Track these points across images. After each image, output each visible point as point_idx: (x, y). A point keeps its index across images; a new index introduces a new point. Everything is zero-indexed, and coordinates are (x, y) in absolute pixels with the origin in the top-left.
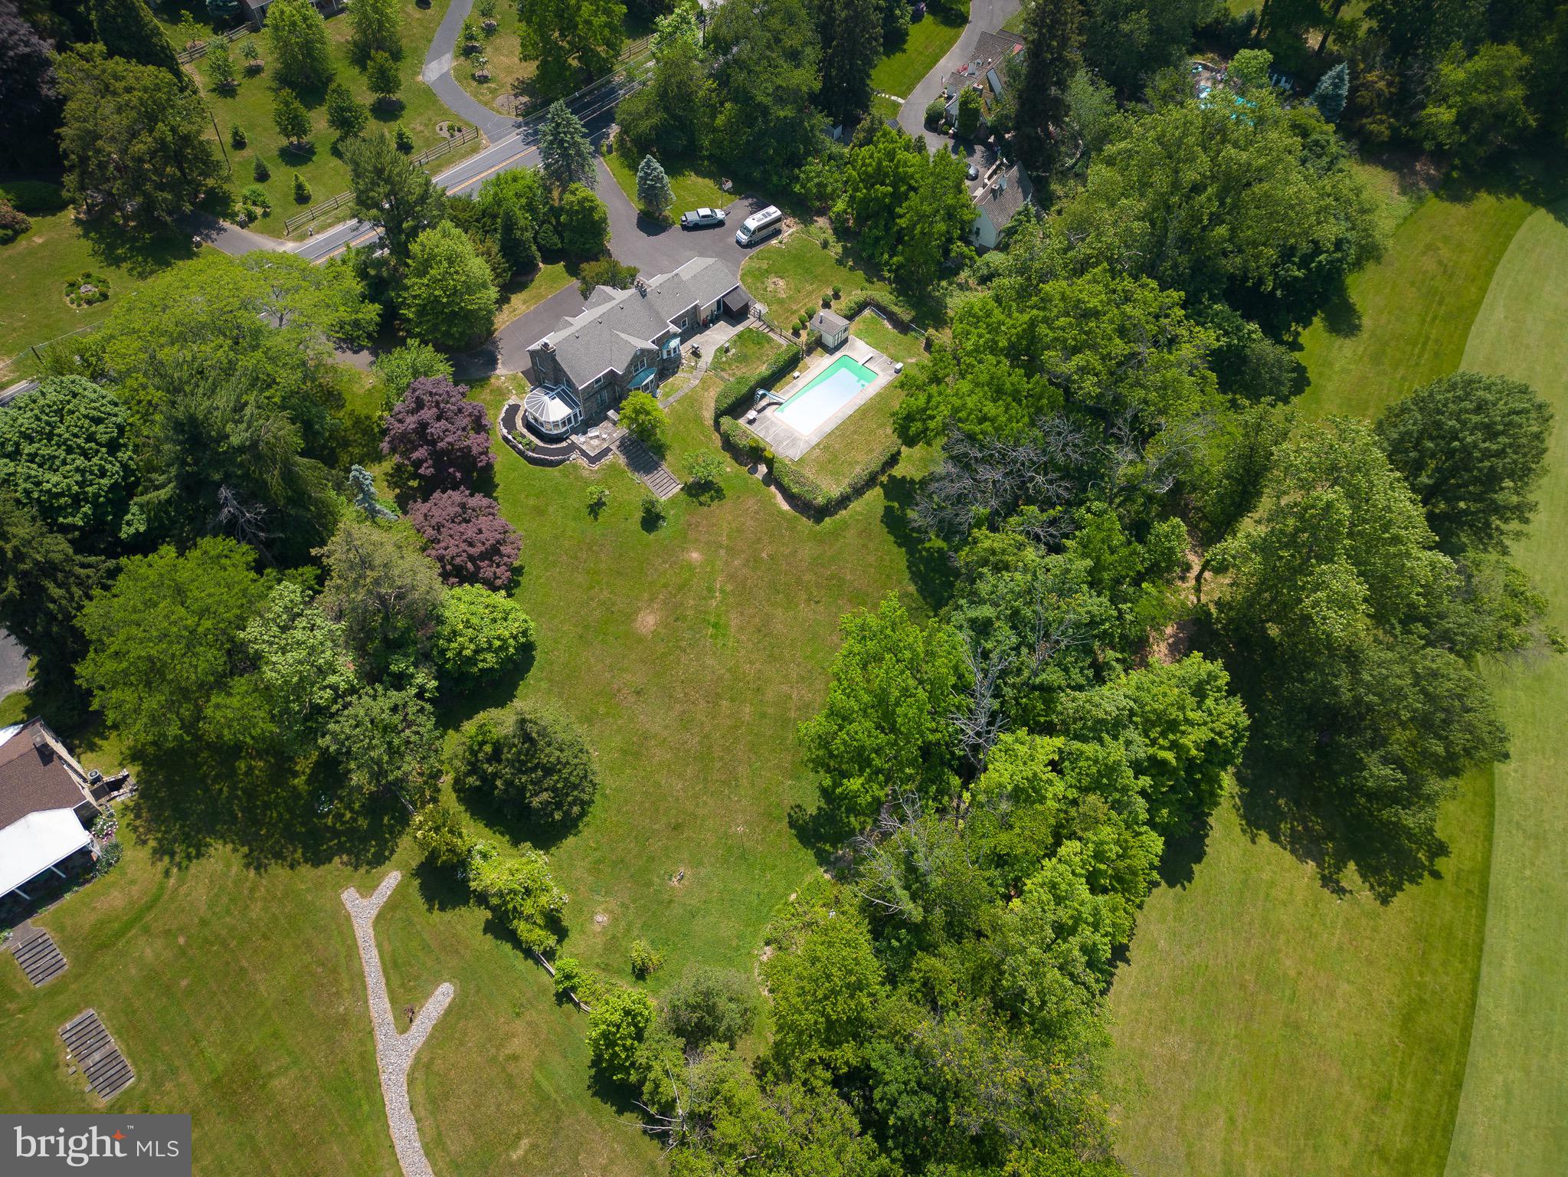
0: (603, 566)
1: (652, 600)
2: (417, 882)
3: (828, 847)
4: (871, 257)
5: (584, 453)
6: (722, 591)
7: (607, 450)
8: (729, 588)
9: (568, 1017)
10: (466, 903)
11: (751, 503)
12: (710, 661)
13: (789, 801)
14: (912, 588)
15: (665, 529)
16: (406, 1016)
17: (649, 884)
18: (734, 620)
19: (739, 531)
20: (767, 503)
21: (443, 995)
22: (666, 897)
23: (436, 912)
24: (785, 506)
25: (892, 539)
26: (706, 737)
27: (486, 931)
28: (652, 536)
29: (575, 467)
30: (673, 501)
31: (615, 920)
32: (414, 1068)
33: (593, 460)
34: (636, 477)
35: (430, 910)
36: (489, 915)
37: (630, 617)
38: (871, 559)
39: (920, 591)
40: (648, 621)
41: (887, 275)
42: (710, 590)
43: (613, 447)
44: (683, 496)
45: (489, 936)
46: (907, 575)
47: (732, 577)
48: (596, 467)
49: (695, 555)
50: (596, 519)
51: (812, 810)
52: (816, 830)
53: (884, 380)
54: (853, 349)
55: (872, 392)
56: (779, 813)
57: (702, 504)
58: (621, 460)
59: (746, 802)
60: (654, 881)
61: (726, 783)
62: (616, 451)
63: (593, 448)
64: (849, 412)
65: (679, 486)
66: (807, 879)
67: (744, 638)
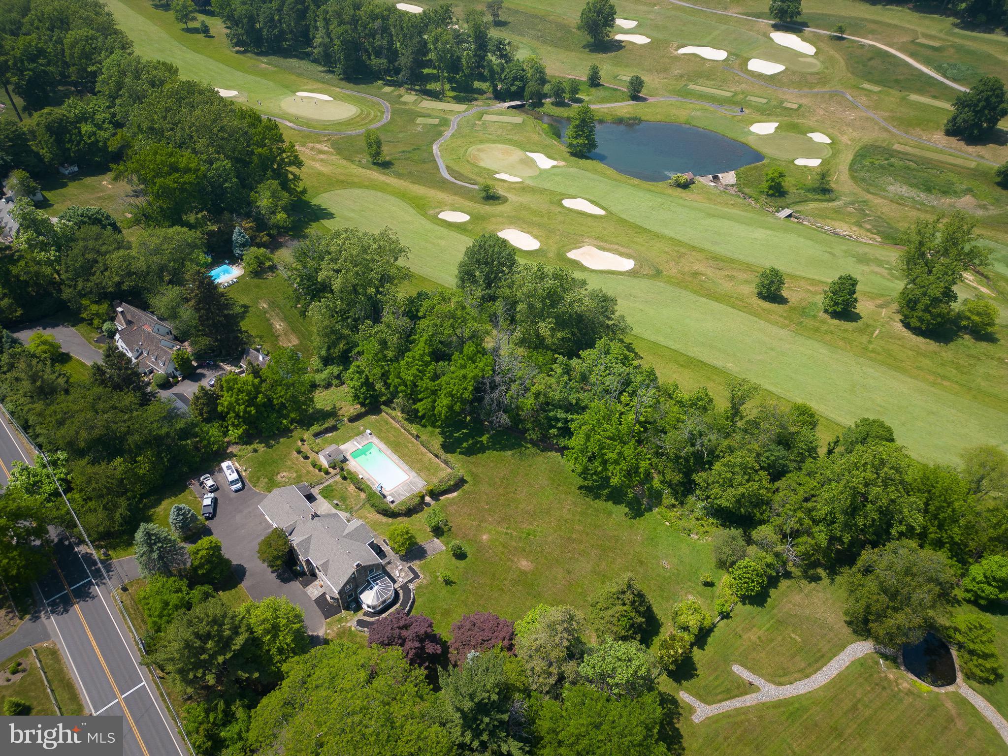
0: (488, 582)
1: (512, 561)
2: (684, 683)
3: (643, 507)
4: (278, 429)
5: (411, 581)
6: (507, 528)
7: (410, 568)
8: (506, 525)
9: (736, 615)
10: (691, 658)
11: (452, 509)
12: (550, 539)
13: (623, 518)
14: (510, 453)
15: (466, 548)
16: (750, 688)
17: (670, 577)
18: (526, 527)
19: (470, 515)
20: (452, 502)
21: (737, 669)
22: (676, 571)
23: (698, 673)
24: (455, 494)
25: (480, 455)
26: (592, 546)
27: (704, 649)
28: (469, 556)
29: (419, 587)
30: (446, 544)
31: (690, 592)
32: (774, 683)
33: (416, 576)
34: (429, 558)
35: (698, 676)
36: (695, 648)
37: (524, 573)
38: (492, 465)
39: (511, 450)
40: (524, 564)
41: (293, 427)
42: (507, 534)
43: (408, 565)
44: (443, 538)
45: (706, 647)
46: (503, 453)
47: (499, 523)
48: (421, 576)
49: (485, 537)
50: (454, 583)
51: (627, 510)
52: (636, 510)
53: (375, 440)
54: (347, 450)
55: (383, 446)
56: (629, 522)
57: (450, 530)
58: (418, 562)
59: (626, 534)
60: (667, 575)
61: (617, 541)
62: (411, 564)
63: (407, 575)
64: (395, 457)
65: (435, 539)
66: (659, 517)
67: (536, 523)
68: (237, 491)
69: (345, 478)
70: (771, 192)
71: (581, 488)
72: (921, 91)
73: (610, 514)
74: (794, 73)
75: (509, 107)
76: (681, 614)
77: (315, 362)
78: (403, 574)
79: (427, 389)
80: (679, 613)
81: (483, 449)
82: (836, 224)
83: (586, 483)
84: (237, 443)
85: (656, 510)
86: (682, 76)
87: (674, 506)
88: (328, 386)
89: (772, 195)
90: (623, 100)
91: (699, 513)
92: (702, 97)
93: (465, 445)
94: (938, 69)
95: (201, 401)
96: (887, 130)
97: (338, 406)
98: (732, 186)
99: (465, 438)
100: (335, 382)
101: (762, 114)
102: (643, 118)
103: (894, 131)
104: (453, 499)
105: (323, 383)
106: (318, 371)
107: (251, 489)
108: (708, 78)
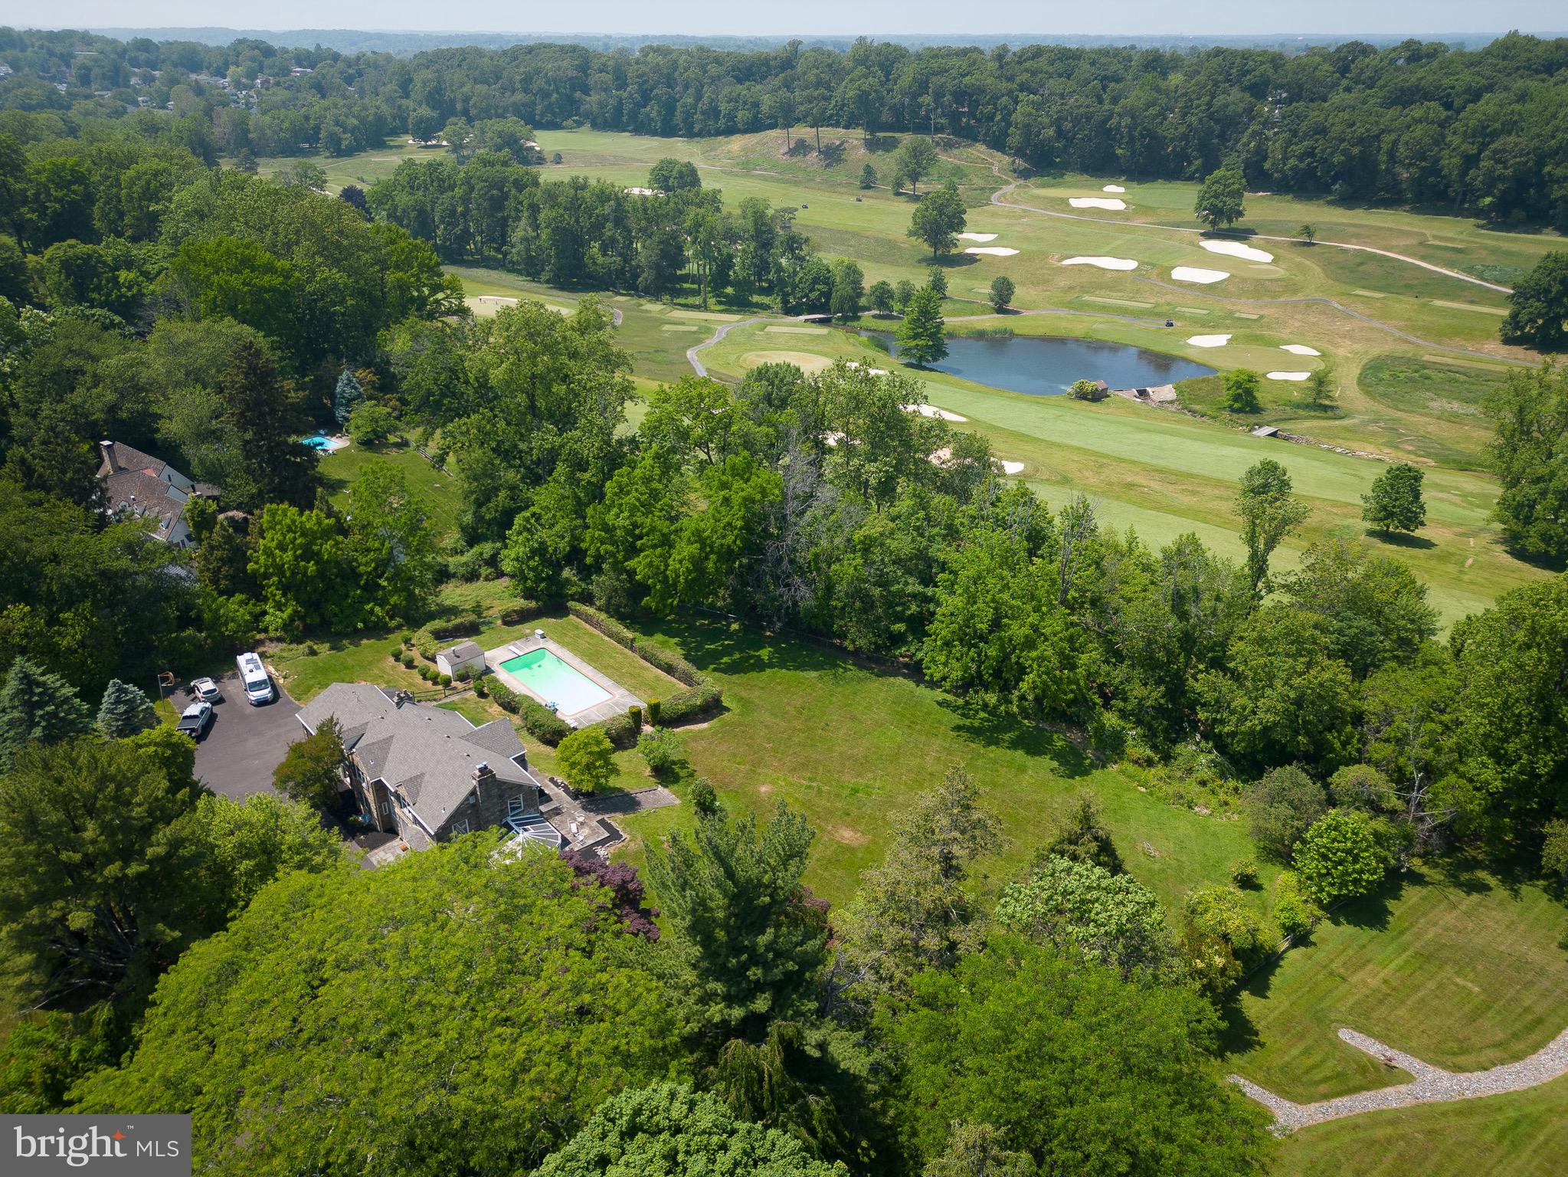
1: (824, 830)
2: (1235, 1059)
3: (1087, 761)
5: (602, 843)
6: (810, 780)
7: (602, 822)
8: (808, 775)
9: (1324, 940)
11: (698, 746)
14: (814, 674)
15: (726, 803)
16: (1391, 1074)
17: (1163, 870)
18: (850, 780)
19: (734, 755)
20: (698, 736)
21: (1350, 1037)
22: (1174, 862)
23: (1262, 1039)
24: (704, 727)
25: (754, 674)
27: (1265, 997)
29: (618, 855)
30: (682, 796)
32: (1445, 1067)
33: (615, 836)
34: (643, 812)
35: (1262, 1045)
37: (845, 849)
38: (778, 688)
40: (847, 835)
41: (393, 624)
42: (809, 787)
43: (600, 817)
44: (675, 787)
45: (1269, 994)
46: (800, 673)
47: (793, 770)
48: (626, 837)
49: (763, 789)
51: (1055, 764)
52: (1074, 765)
53: (551, 645)
54: (493, 659)
55: (565, 654)
56: (1064, 783)
57: (691, 775)
58: (619, 816)
59: (1059, 800)
60: (1157, 866)
61: (1041, 810)
62: (606, 817)
63: (594, 832)
64: (588, 669)
65: (660, 788)
66: (1122, 778)
67: (870, 775)
68: (261, 703)
69: (482, 695)
70: (1236, 405)
71: (958, 728)
72: (1447, 296)
73: (1022, 769)
74: (1244, 280)
75: (806, 321)
76: (1206, 911)
77: (452, 538)
78: (586, 831)
79: (653, 530)
80: (1200, 908)
81: (760, 666)
82: (1355, 445)
83: (968, 722)
84: (280, 640)
85: (1112, 769)
86: (1071, 288)
87: (1150, 763)
88: (472, 577)
89: (1239, 411)
90: (983, 313)
91: (1206, 773)
92: (1105, 309)
93: (725, 660)
94: (1469, 271)
95: (217, 553)
96: (1407, 342)
97: (485, 604)
98: (1172, 402)
99: (729, 650)
100: (485, 571)
101: (1203, 326)
102: (1016, 331)
103: (1420, 341)
104: (701, 731)
105: (462, 570)
106: (456, 552)
107: (289, 702)
108: (1112, 288)
